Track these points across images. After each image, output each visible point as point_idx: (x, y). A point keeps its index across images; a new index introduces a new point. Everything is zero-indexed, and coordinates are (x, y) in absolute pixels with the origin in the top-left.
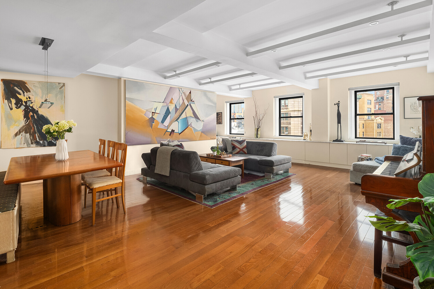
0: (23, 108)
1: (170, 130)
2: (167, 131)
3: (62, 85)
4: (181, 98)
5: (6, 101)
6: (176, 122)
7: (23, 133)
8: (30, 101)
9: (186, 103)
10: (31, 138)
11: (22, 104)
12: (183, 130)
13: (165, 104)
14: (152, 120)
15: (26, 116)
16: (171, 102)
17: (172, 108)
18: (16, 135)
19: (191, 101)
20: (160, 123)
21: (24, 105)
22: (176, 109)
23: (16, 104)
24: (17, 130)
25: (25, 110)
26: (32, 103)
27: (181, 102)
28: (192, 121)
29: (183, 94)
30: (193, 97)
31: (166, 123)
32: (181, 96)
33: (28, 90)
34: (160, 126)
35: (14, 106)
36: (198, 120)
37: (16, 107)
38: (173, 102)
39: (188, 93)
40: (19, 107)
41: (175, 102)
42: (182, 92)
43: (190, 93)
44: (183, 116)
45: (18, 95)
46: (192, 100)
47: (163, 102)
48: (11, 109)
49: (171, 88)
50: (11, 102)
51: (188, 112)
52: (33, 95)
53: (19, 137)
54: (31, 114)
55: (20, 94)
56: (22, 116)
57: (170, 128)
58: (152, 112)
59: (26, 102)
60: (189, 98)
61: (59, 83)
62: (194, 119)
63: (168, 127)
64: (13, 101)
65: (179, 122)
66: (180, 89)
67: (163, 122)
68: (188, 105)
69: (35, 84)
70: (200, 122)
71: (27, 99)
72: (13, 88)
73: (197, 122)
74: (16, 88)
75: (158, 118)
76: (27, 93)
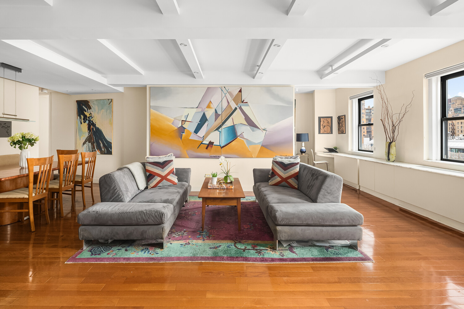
0: (87, 122)
1: (206, 142)
2: (202, 143)
3: (110, 100)
4: (225, 99)
5: (79, 117)
6: (217, 131)
7: (87, 142)
8: (91, 116)
9: (233, 105)
10: (92, 146)
11: (87, 119)
12: (228, 142)
13: (200, 110)
14: (182, 129)
15: (89, 129)
16: (209, 107)
17: (210, 114)
18: (84, 144)
19: (242, 102)
20: (192, 134)
21: (88, 120)
22: (217, 115)
23: (84, 119)
24: (84, 140)
25: (88, 124)
26: (92, 118)
27: (225, 104)
28: (244, 130)
29: (228, 95)
30: (244, 96)
31: (202, 133)
32: (225, 97)
33: (90, 108)
34: (193, 137)
35: (83, 121)
36: (255, 129)
37: (84, 122)
38: (212, 106)
39: (236, 92)
40: (85, 122)
41: (214, 105)
42: (225, 92)
43: (240, 91)
44: (229, 123)
45: (85, 112)
46: (243, 101)
47: (197, 108)
48: (81, 123)
49: (208, 88)
50: (81, 118)
51: (238, 118)
52: (93, 112)
53: (85, 145)
54: (92, 127)
55: (86, 112)
56: (87, 129)
57: (207, 139)
58: (182, 121)
59: (89, 118)
60: (239, 98)
61: (108, 100)
62: (248, 128)
63: (204, 138)
64: (82, 117)
65: (220, 132)
66: (223, 89)
67: (196, 131)
68: (236, 109)
69: (94, 102)
70: (258, 131)
71: (90, 115)
72: (82, 106)
73: (253, 131)
74: (83, 106)
75: (190, 127)
76: (89, 110)
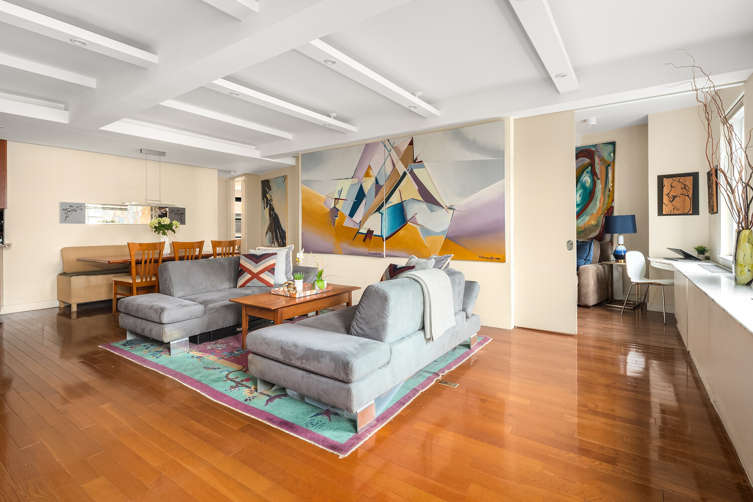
0: (269, 206)
1: (364, 231)
2: (358, 232)
3: (284, 177)
4: (389, 160)
5: (263, 201)
6: (377, 213)
7: (269, 232)
8: (271, 199)
9: (401, 168)
12: (394, 231)
13: (356, 181)
14: (335, 211)
15: (270, 215)
16: (367, 175)
17: (368, 185)
18: (267, 234)
19: (415, 162)
20: (347, 219)
21: (269, 204)
22: (378, 186)
23: (266, 203)
24: (267, 229)
25: (269, 209)
26: (272, 201)
27: (389, 169)
28: (418, 211)
29: (393, 153)
30: (418, 153)
31: (358, 217)
32: (389, 156)
33: (270, 189)
34: (348, 223)
35: (266, 205)
36: (435, 207)
38: (371, 173)
39: (404, 146)
41: (374, 172)
42: (389, 147)
43: (411, 143)
44: (395, 200)
45: (267, 195)
46: (416, 159)
47: (352, 178)
48: (264, 209)
49: (367, 145)
51: (408, 190)
52: (272, 193)
54: (272, 212)
55: (268, 193)
56: (268, 215)
57: (364, 227)
58: (335, 199)
59: (270, 201)
60: (410, 157)
61: (283, 176)
62: (424, 205)
63: (361, 224)
65: (382, 214)
66: (387, 143)
67: (352, 214)
68: (405, 174)
69: (273, 181)
70: (440, 212)
71: (270, 197)
72: (265, 188)
73: (432, 211)
75: (344, 208)
76: (270, 191)
